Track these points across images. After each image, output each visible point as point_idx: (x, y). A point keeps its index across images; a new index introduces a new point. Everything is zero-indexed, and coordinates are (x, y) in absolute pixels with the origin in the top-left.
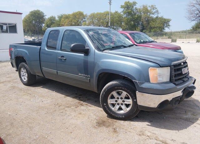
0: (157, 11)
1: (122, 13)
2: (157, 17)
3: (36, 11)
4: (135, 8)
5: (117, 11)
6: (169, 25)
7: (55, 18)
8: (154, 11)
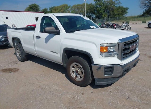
0: (119, 2)
1: (95, 5)
2: (119, 7)
4: (104, 1)
5: (91, 3)
6: (127, 12)
7: (47, 9)
8: (117, 2)
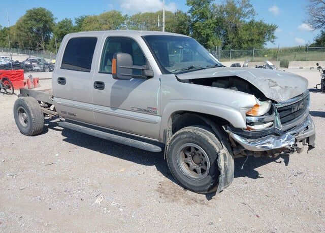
0: (253, 11)
1: (189, 14)
2: (252, 23)
3: (38, 10)
4: (213, 5)
5: (180, 10)
6: (273, 37)
7: (70, 22)
8: (247, 10)
